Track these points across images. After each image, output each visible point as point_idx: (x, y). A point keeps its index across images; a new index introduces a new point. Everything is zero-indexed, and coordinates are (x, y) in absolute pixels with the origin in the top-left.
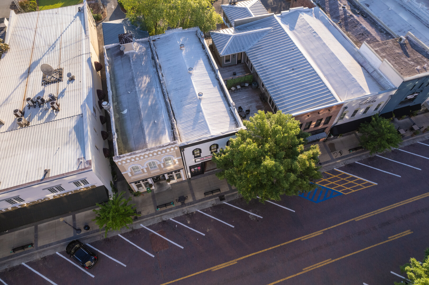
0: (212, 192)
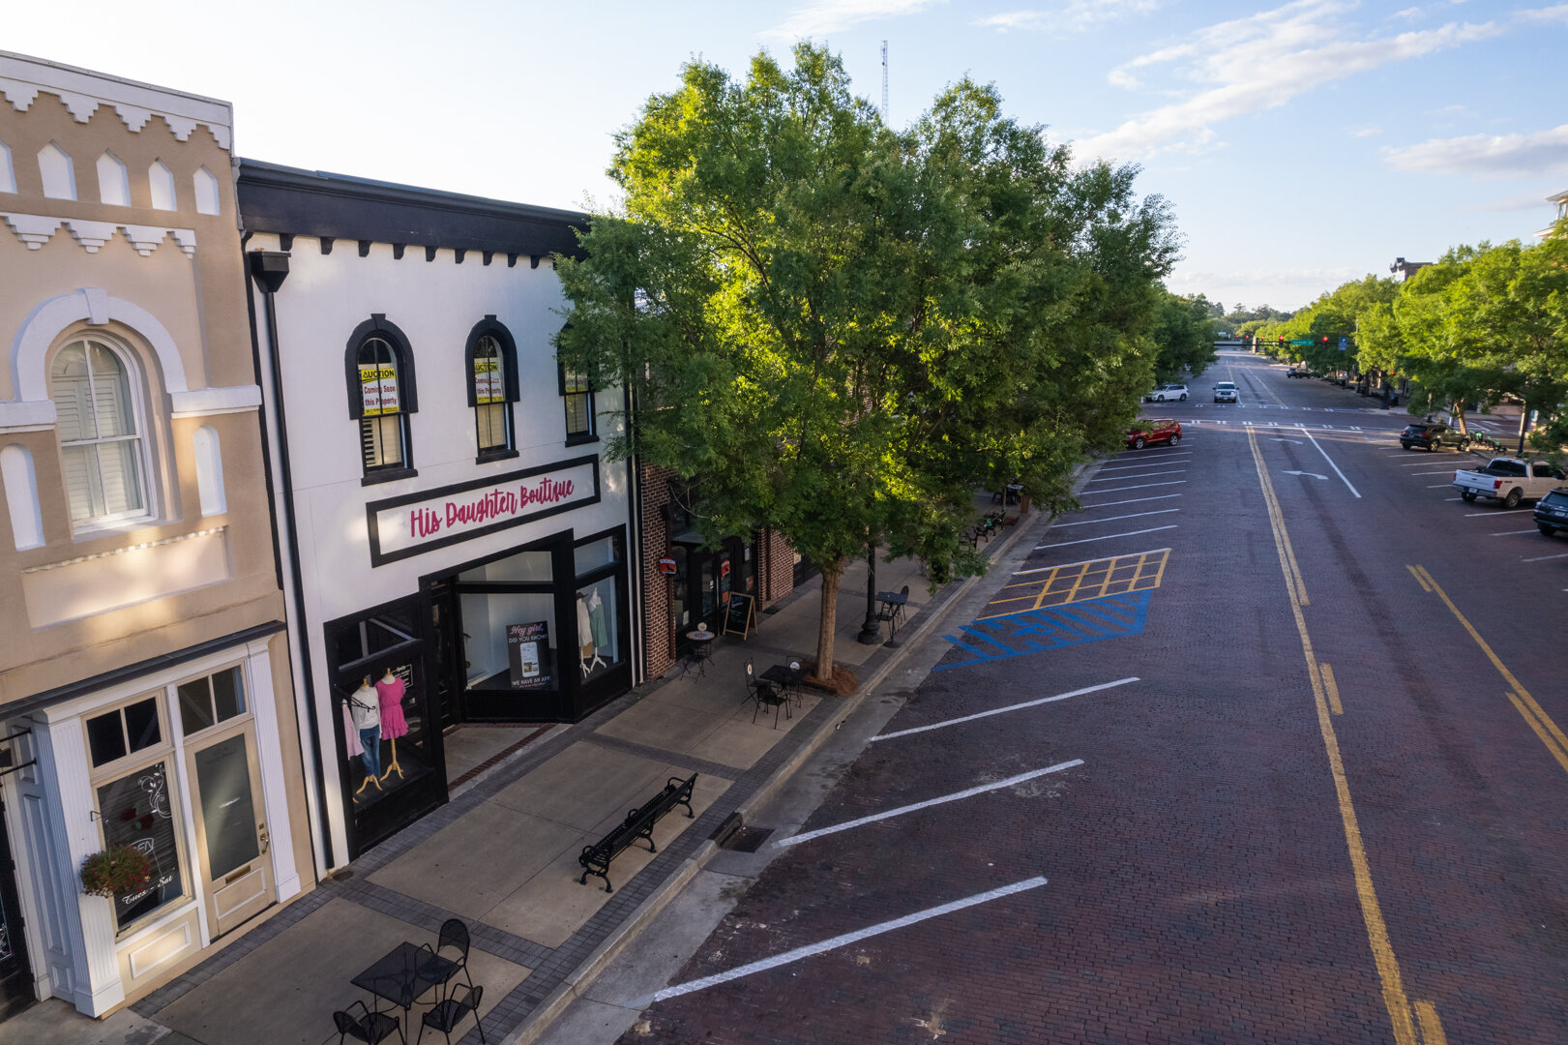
0: (639, 823)
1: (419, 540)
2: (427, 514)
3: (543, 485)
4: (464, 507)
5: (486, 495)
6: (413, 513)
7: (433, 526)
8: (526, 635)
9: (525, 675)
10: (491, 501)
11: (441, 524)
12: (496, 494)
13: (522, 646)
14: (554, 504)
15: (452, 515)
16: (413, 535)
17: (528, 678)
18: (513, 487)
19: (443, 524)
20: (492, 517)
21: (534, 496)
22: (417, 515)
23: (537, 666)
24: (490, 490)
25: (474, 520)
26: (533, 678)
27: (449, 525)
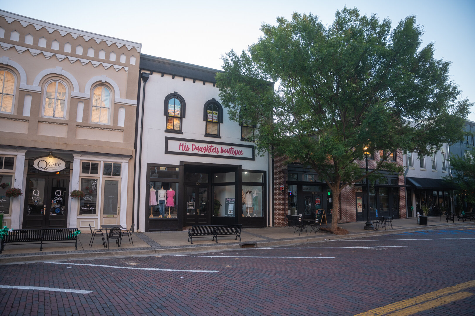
1: (181, 151)
2: (185, 145)
3: (230, 149)
4: (198, 147)
5: (207, 146)
6: (180, 143)
7: (187, 149)
8: (231, 201)
9: (229, 214)
10: (209, 148)
11: (189, 149)
12: (211, 146)
13: (229, 204)
14: (234, 156)
15: (194, 148)
16: (180, 149)
17: (230, 215)
18: (219, 147)
19: (191, 149)
20: (209, 153)
21: (225, 151)
22: (182, 144)
23: (233, 211)
24: (209, 145)
25: (202, 152)
26: (231, 215)
27: (192, 150)
